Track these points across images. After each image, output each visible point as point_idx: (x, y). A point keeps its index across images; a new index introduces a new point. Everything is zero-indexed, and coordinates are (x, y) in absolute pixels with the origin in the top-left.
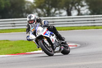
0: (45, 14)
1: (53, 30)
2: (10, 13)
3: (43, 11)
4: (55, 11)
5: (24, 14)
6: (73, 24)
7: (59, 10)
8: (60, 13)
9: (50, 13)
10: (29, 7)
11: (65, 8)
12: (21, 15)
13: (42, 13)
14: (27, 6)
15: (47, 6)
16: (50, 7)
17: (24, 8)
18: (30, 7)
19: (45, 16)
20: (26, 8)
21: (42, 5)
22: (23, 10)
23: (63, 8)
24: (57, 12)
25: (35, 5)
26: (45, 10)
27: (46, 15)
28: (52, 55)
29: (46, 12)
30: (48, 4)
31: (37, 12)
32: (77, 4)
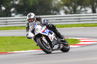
0: (71, 11)
1: (52, 28)
2: (37, 10)
3: (69, 8)
4: (81, 8)
5: (52, 12)
7: (84, 7)
8: (86, 11)
9: (76, 11)
10: (56, 5)
11: (90, 6)
12: (48, 12)
13: (69, 11)
14: (55, 3)
15: (73, 4)
16: (76, 4)
17: (52, 5)
18: (58, 4)
19: (72, 14)
20: (53, 6)
21: (68, 3)
22: (51, 7)
23: (88, 6)
24: (83, 9)
25: (62, 3)
26: (71, 8)
27: (73, 12)
28: (50, 53)
30: (74, 2)
31: (64, 9)
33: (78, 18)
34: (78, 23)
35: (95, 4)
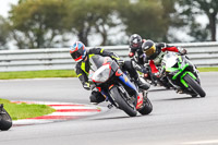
0: (32, 42)
3: (28, 35)
8: (65, 40)
11: (74, 29)
13: (27, 41)
16: (44, 26)
19: (32, 47)
21: (26, 23)
23: (70, 30)
24: (58, 38)
25: (12, 24)
26: (32, 34)
29: (35, 38)
31: (15, 37)
32: (101, 21)
33: (47, 56)
34: (47, 68)
35: (86, 24)
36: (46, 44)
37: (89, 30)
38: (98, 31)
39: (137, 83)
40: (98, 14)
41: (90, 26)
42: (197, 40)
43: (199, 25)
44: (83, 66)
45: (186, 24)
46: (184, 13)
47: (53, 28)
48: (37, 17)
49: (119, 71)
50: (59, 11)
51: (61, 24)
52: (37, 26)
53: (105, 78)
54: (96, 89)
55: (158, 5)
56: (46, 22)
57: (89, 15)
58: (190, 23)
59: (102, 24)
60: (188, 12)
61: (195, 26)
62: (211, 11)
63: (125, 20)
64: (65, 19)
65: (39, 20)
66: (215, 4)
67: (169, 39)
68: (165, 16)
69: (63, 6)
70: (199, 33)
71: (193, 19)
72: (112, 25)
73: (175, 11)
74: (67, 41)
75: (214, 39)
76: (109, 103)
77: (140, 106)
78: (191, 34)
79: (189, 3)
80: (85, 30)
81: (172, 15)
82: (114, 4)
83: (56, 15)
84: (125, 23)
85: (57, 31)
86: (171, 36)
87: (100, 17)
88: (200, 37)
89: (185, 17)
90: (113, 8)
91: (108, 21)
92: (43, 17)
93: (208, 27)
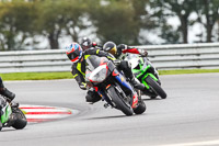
0: (3, 45)
4: (24, 37)
6: (62, 65)
7: (32, 36)
8: (35, 43)
9: (14, 43)
11: (44, 32)
16: (14, 29)
19: (3, 50)
23: (40, 33)
24: (29, 40)
27: (6, 47)
29: (5, 41)
32: (71, 23)
33: (17, 59)
34: (18, 70)
35: (57, 27)
36: (16, 47)
37: (59, 32)
38: (69, 33)
39: (132, 83)
40: (69, 16)
41: (61, 28)
42: (169, 42)
43: (171, 27)
44: (79, 67)
45: (158, 26)
46: (155, 15)
47: (24, 30)
48: (7, 19)
49: (116, 71)
50: (30, 14)
51: (32, 26)
52: (8, 28)
53: (102, 78)
54: (92, 89)
55: (129, 7)
56: (16, 25)
57: (60, 17)
58: (162, 25)
59: (73, 26)
60: (159, 14)
61: (166, 27)
62: (183, 12)
63: (96, 22)
64: (35, 21)
65: (9, 23)
66: (186, 6)
67: (141, 41)
68: (136, 18)
69: (33, 8)
70: (170, 35)
71: (164, 21)
72: (83, 27)
73: (146, 13)
74: (38, 43)
75: (185, 41)
76: (105, 102)
77: (135, 105)
78: (162, 36)
79: (161, 5)
80: (55, 33)
81: (143, 17)
82: (84, 6)
83: (26, 17)
84: (96, 25)
85: (28, 34)
86: (142, 38)
87: (71, 19)
88: (171, 39)
89: (156, 19)
90: (84, 10)
91: (79, 23)
92: (14, 20)
93: (180, 28)
